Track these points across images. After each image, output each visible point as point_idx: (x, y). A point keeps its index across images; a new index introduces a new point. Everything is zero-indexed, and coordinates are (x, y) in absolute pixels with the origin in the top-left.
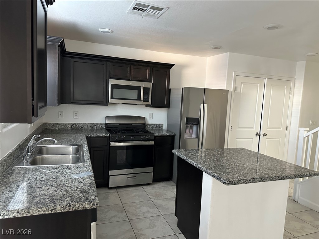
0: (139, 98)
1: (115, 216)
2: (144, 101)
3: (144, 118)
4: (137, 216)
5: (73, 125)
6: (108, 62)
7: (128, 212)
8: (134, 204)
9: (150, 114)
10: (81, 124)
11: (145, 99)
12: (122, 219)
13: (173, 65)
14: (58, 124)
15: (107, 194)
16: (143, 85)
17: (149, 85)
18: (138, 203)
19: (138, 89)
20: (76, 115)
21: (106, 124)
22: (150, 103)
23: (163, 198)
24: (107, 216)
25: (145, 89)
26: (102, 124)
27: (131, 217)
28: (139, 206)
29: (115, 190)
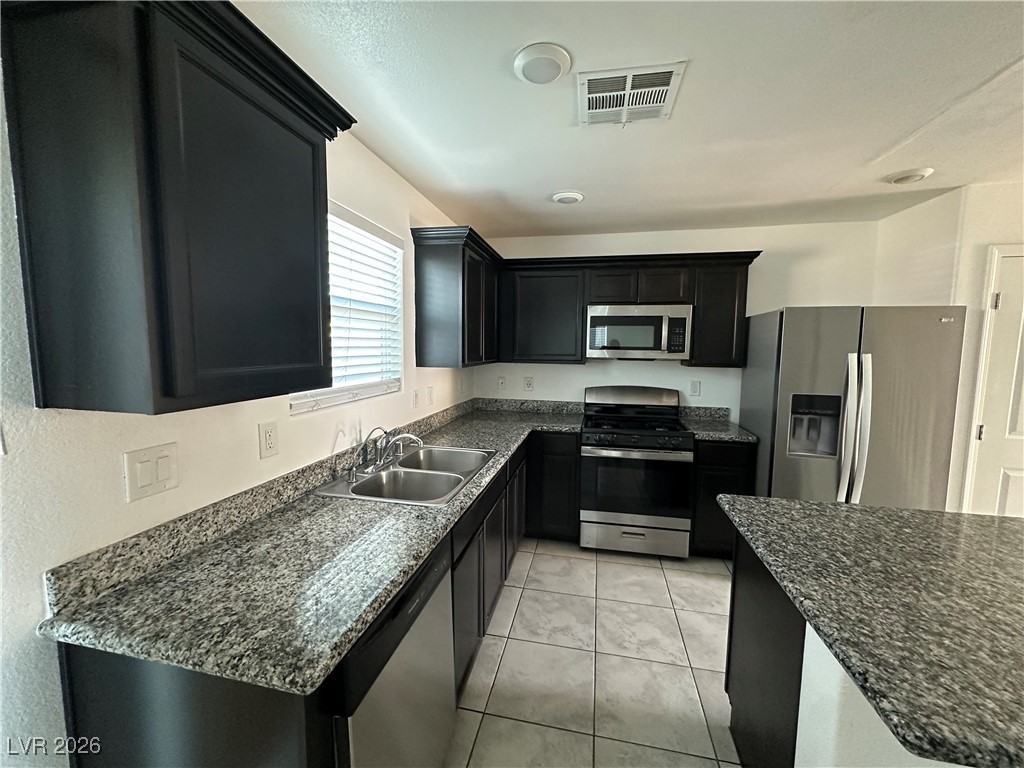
0: (657, 346)
1: (565, 630)
2: (670, 350)
3: (676, 393)
4: (620, 646)
5: (523, 404)
6: (587, 271)
7: (603, 627)
8: (624, 608)
9: (693, 383)
10: (537, 401)
11: (675, 346)
12: (580, 643)
13: (757, 254)
14: (496, 401)
15: (572, 561)
16: (666, 311)
17: (685, 311)
18: (633, 607)
19: (656, 322)
20: (529, 385)
21: (587, 405)
22: (686, 355)
23: (708, 609)
24: (550, 621)
25: (672, 321)
26: (578, 404)
27: (606, 646)
28: (634, 616)
29: (593, 557)
